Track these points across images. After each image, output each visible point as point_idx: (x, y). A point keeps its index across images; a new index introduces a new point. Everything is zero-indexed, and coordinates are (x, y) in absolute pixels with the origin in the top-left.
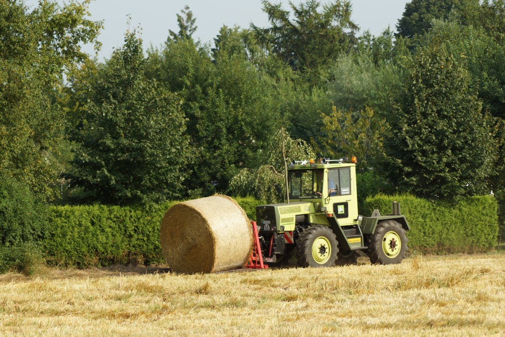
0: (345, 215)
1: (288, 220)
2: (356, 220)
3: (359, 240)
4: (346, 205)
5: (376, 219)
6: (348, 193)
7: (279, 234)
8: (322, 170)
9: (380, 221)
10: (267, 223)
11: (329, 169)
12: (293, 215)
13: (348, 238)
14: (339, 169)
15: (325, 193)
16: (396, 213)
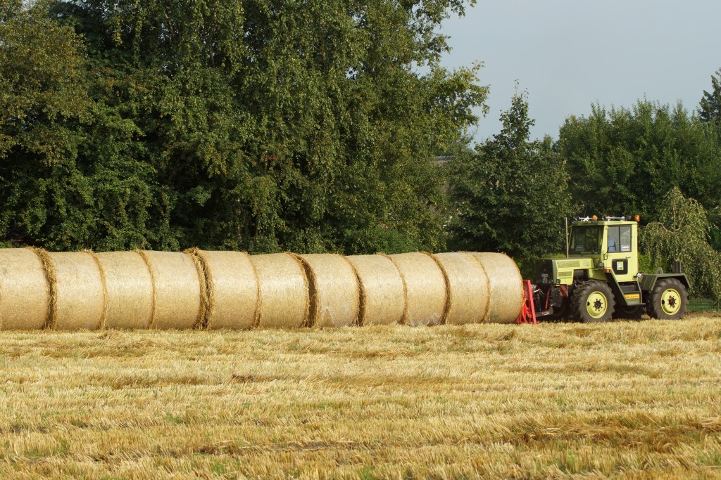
0: (625, 271)
1: (564, 274)
2: (635, 277)
3: (637, 296)
4: (625, 262)
5: (655, 276)
6: (629, 250)
7: (556, 287)
8: (602, 227)
9: (659, 279)
10: (545, 276)
11: (609, 226)
12: (571, 270)
13: (625, 294)
14: (619, 226)
15: (604, 248)
16: (677, 270)
